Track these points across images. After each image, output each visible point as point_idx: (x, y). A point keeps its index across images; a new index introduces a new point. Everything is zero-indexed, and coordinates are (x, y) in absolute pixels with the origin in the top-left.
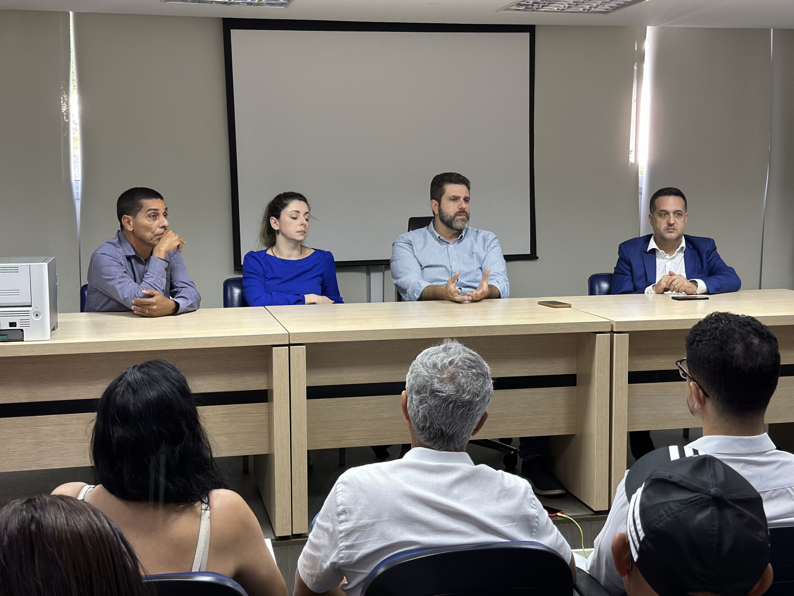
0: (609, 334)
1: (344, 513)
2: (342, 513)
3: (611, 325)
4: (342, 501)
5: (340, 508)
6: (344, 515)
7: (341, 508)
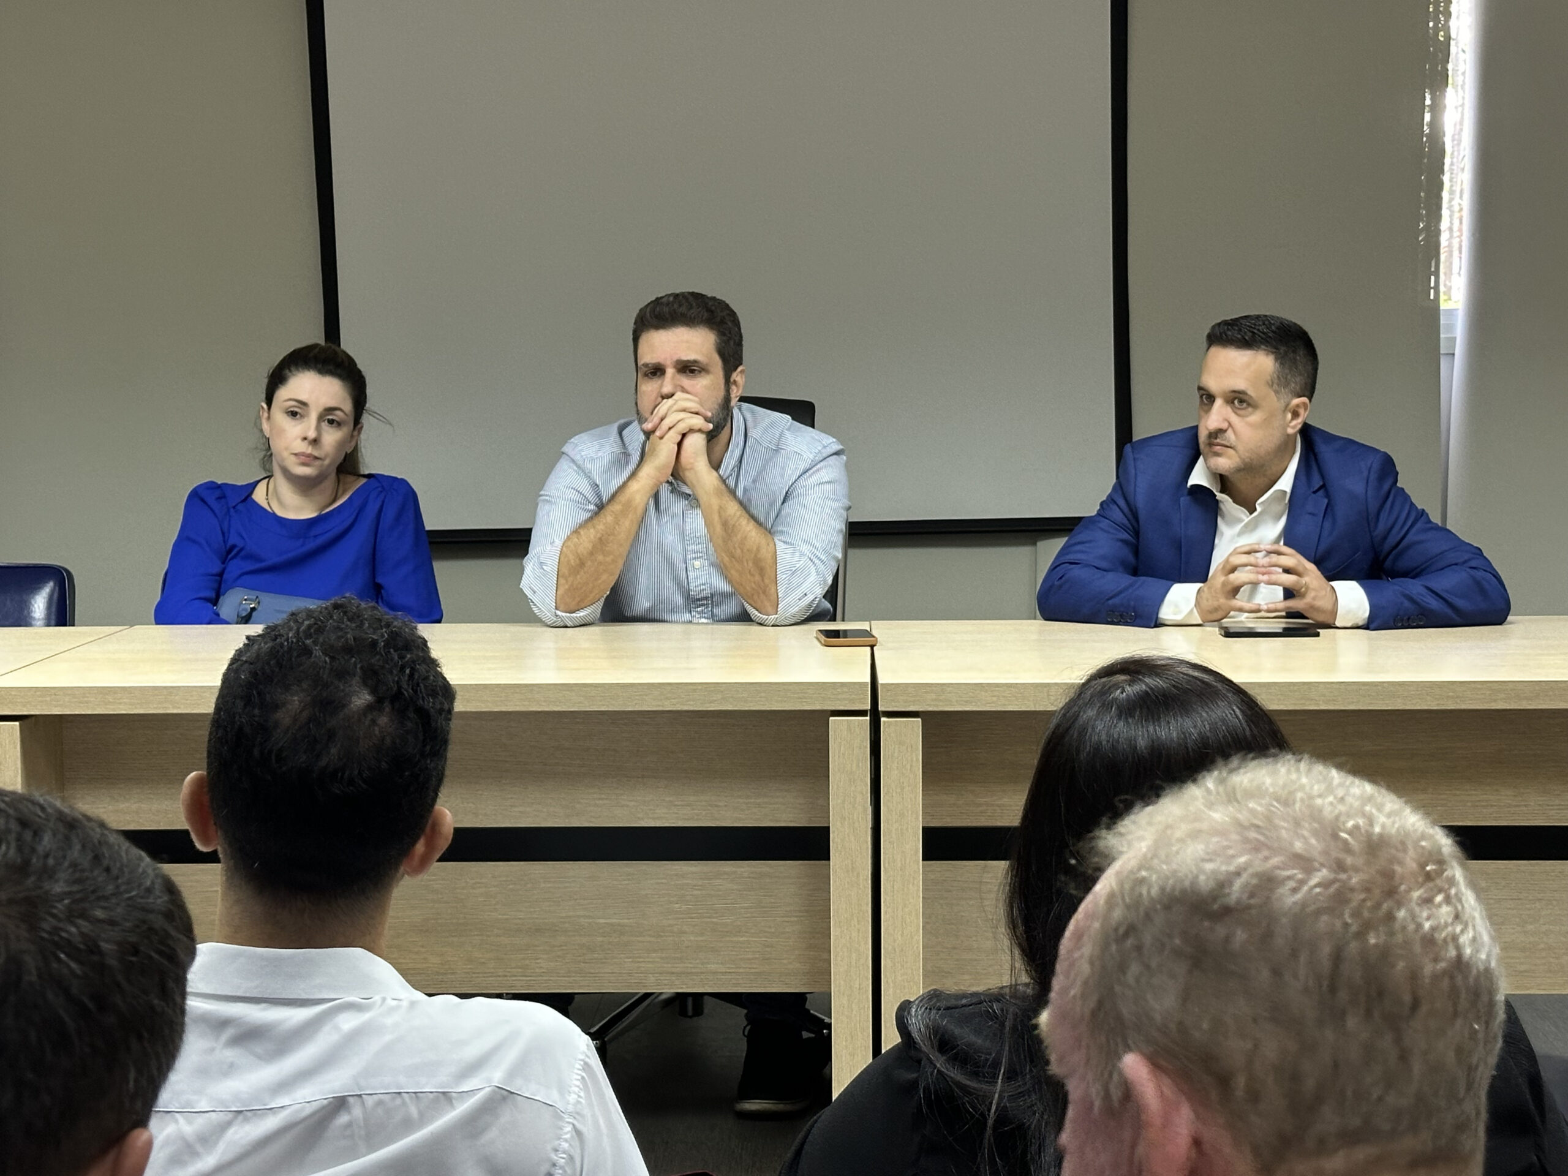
0: (868, 718)
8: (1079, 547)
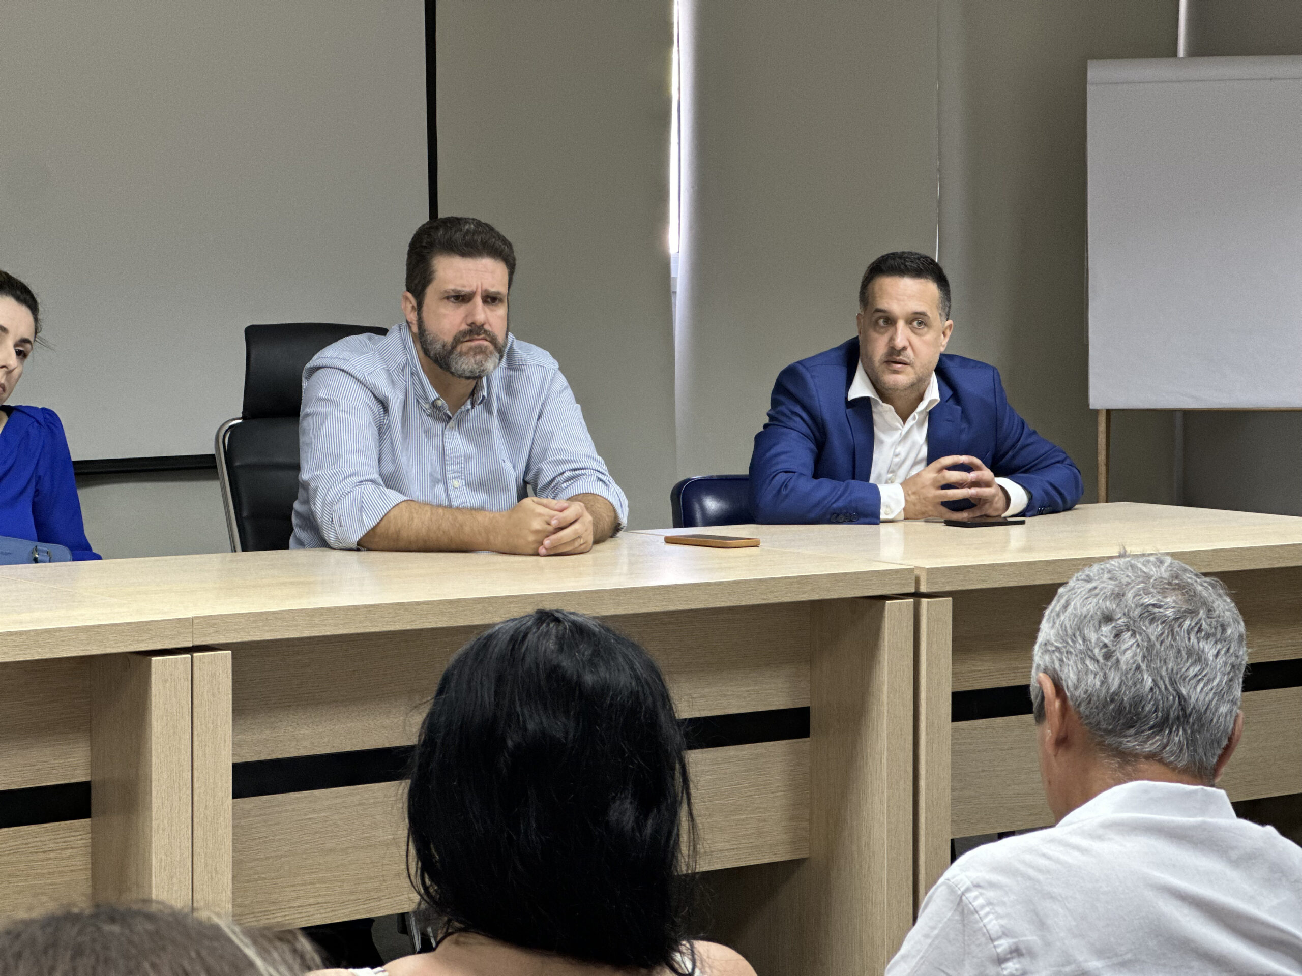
0: (912, 600)
1: (1014, 954)
2: (1009, 956)
3: (916, 577)
4: (1002, 926)
5: (1001, 945)
6: (1015, 960)
7: (1003, 945)
8: (783, 457)
